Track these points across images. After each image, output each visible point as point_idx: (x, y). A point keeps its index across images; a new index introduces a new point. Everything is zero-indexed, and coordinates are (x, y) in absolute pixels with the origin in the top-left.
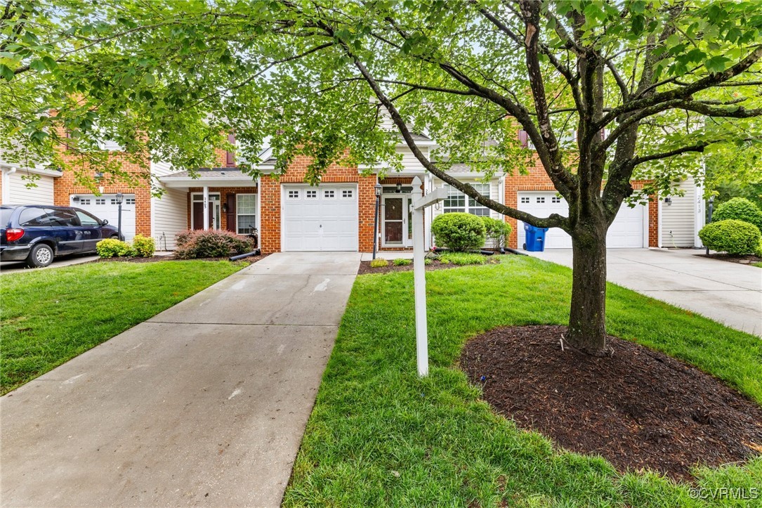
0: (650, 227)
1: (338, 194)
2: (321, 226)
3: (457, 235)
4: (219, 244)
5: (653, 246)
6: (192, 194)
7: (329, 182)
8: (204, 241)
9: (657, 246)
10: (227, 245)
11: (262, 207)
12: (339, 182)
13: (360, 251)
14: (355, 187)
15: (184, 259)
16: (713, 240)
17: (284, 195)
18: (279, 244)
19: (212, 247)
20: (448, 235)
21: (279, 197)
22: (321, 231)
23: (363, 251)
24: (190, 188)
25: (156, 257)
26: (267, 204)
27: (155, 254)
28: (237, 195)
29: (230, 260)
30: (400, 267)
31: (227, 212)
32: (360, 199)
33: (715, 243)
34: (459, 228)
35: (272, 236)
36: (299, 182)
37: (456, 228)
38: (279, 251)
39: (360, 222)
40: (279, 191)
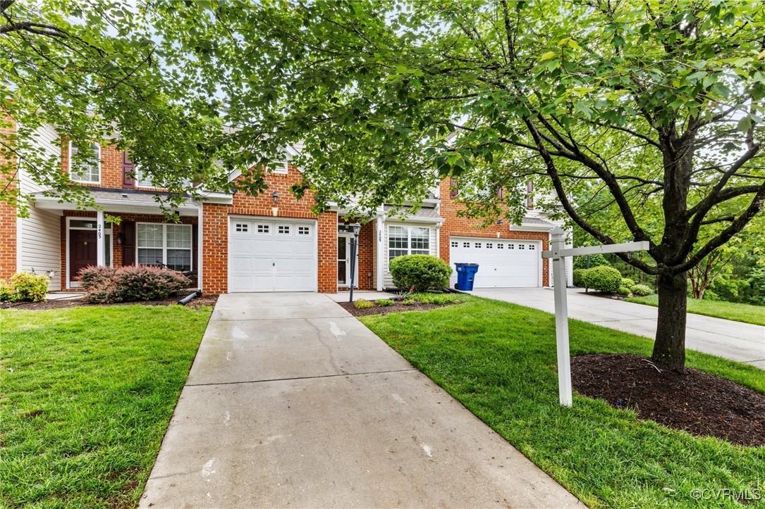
0: (543, 270)
1: (294, 230)
2: (274, 265)
3: (428, 276)
4: (159, 285)
5: (545, 286)
6: (68, 219)
7: (286, 217)
8: (135, 280)
9: (548, 286)
10: (168, 286)
11: (204, 241)
12: (297, 218)
13: (319, 291)
14: (313, 224)
15: (105, 303)
16: (594, 281)
17: (231, 228)
18: (226, 284)
19: (147, 288)
20: (418, 276)
21: (227, 230)
22: (274, 270)
23: (323, 292)
24: (64, 211)
25: (49, 301)
26: (211, 238)
27: (48, 297)
28: (137, 223)
29: (179, 303)
30: (387, 308)
31: (123, 243)
32: (319, 236)
33: (596, 284)
34: (429, 269)
35: (217, 274)
36: (251, 215)
37: (426, 269)
38: (226, 292)
39: (320, 261)
40: (226, 224)
